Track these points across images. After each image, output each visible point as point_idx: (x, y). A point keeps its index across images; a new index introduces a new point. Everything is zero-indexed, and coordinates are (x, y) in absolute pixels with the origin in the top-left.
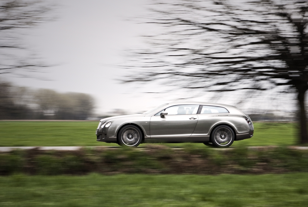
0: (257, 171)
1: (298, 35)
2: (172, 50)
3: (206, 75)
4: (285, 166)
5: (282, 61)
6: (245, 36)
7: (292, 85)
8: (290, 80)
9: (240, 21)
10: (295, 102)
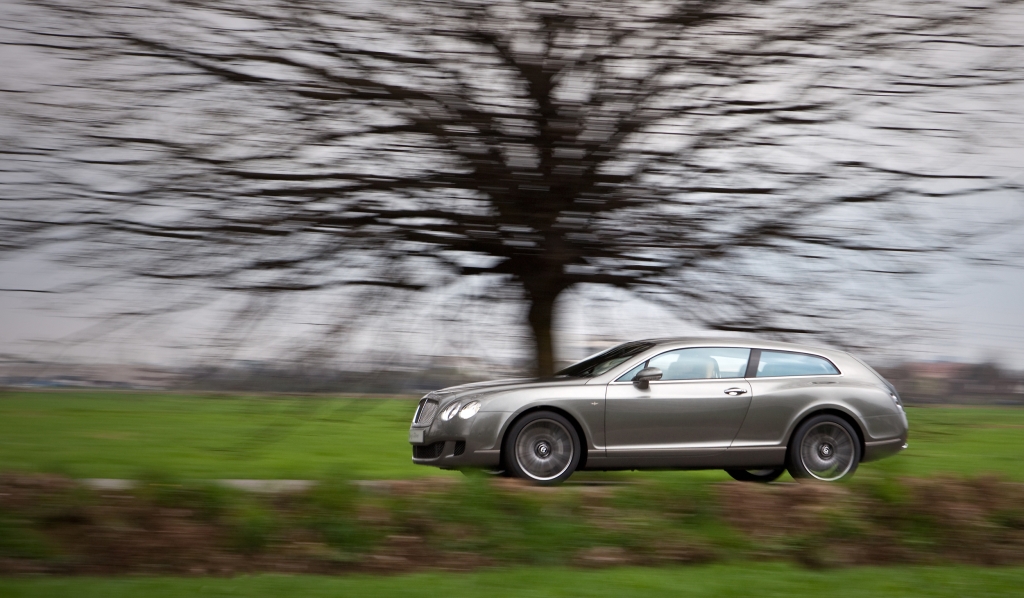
0: (387, 564)
1: (529, 109)
2: (96, 141)
3: (220, 235)
4: (481, 547)
5: (477, 194)
6: (356, 105)
7: (509, 276)
8: (503, 258)
9: (336, 51)
10: (519, 331)
